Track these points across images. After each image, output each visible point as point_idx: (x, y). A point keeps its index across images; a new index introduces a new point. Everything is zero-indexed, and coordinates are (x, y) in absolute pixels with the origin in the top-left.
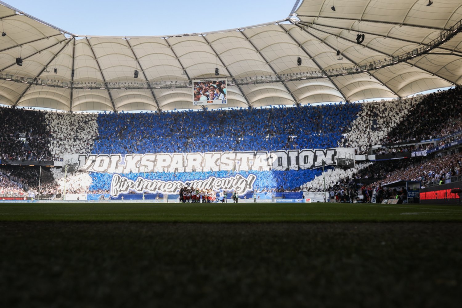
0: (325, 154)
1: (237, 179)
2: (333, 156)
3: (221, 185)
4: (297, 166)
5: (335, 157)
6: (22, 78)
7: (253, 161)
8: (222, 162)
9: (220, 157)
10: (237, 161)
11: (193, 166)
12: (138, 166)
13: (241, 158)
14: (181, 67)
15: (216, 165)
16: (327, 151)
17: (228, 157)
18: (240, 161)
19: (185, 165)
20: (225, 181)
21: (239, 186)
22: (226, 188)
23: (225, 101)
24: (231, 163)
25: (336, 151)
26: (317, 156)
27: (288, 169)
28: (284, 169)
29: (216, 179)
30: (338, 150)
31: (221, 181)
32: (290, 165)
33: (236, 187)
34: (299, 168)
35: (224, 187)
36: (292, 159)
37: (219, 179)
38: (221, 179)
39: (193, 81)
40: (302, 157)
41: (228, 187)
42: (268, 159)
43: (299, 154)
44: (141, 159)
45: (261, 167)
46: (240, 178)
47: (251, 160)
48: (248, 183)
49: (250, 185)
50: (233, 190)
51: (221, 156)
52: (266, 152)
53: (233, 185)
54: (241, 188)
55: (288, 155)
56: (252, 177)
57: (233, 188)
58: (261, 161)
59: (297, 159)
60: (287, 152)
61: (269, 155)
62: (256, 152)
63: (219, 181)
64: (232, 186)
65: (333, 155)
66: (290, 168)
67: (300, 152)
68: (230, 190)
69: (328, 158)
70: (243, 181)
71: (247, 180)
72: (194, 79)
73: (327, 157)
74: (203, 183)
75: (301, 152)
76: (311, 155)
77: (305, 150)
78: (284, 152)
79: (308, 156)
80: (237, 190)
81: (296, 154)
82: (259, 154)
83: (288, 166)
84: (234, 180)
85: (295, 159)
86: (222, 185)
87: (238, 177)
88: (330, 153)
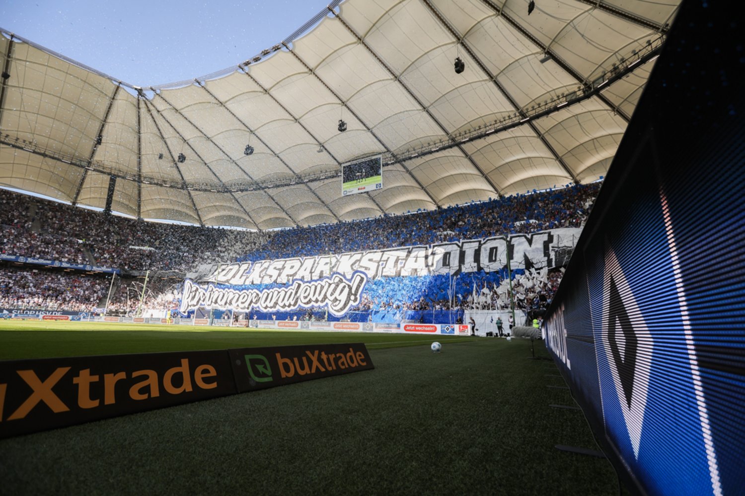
0: (530, 242)
1: (334, 283)
2: (546, 245)
3: (309, 295)
4: (476, 264)
5: (551, 245)
6: (164, 181)
7: (404, 261)
8: (361, 264)
9: (361, 258)
10: (381, 263)
11: (322, 272)
12: (262, 276)
13: (388, 258)
14: (316, 143)
15: (352, 269)
16: (532, 236)
17: (370, 258)
18: (385, 262)
19: (313, 271)
20: (316, 287)
21: (339, 298)
22: (317, 301)
23: (380, 184)
24: (373, 266)
25: (552, 234)
26: (513, 245)
27: (459, 271)
28: (452, 272)
29: (303, 286)
30: (555, 232)
31: (310, 287)
32: (464, 264)
33: (332, 298)
34: (480, 269)
35: (314, 299)
36: (467, 253)
37: (308, 284)
38: (310, 285)
39: (343, 165)
40: (486, 250)
41: (320, 298)
42: (426, 257)
43: (480, 245)
44: (269, 266)
45: (416, 270)
46: (341, 281)
47: (402, 259)
48: (353, 292)
49: (355, 295)
50: (327, 304)
51: (362, 256)
52: (426, 248)
53: (328, 295)
54: (340, 301)
55: (461, 248)
56: (358, 279)
57: (327, 301)
58: (416, 261)
59: (477, 254)
60: (460, 244)
61: (430, 251)
62: (411, 247)
63: (307, 289)
64: (325, 297)
65: (545, 242)
66: (464, 270)
67: (482, 242)
68: (322, 305)
69: (537, 249)
70: (344, 287)
71: (351, 284)
72: (343, 163)
73: (533, 245)
74: (286, 292)
75: (484, 243)
76: (501, 245)
77: (493, 237)
78: (455, 246)
79: (496, 248)
80: (334, 304)
81: (476, 245)
82: (415, 251)
83: (460, 266)
84: (330, 284)
85: (473, 253)
86: (311, 296)
87: (337, 280)
88: (539, 240)
